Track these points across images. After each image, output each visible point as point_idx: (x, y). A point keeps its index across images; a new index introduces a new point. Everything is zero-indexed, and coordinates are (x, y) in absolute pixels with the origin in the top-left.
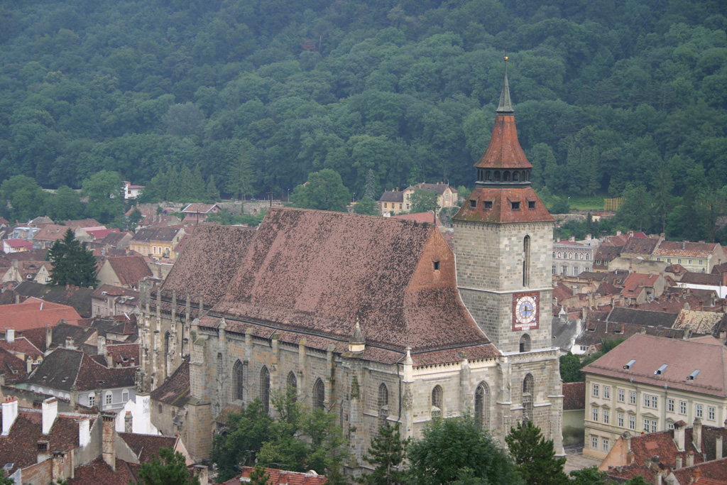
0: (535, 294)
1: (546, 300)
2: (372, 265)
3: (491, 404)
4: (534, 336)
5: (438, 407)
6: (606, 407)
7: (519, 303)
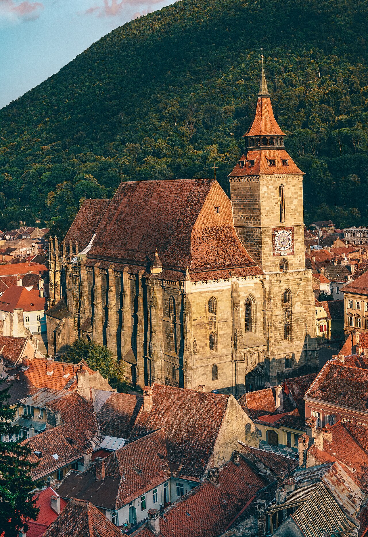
0: (291, 229)
1: (299, 233)
2: (174, 213)
3: (258, 311)
4: (291, 260)
5: (214, 313)
6: (358, 316)
7: (278, 235)
